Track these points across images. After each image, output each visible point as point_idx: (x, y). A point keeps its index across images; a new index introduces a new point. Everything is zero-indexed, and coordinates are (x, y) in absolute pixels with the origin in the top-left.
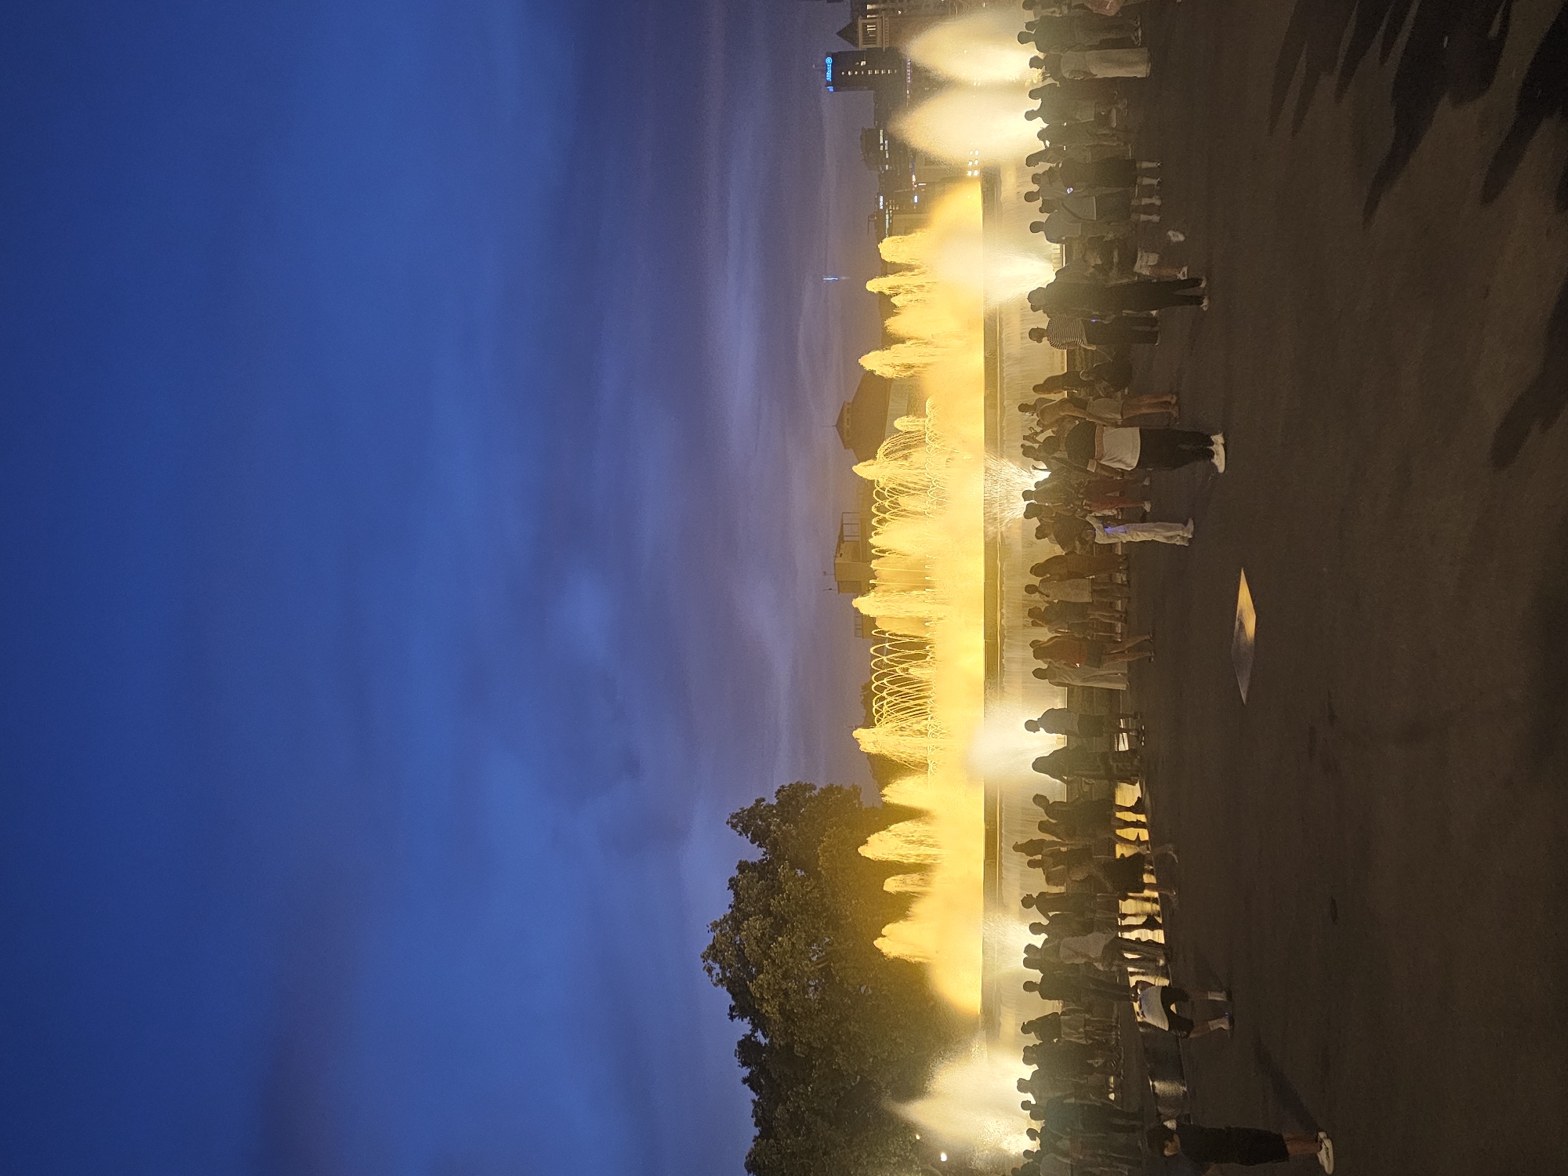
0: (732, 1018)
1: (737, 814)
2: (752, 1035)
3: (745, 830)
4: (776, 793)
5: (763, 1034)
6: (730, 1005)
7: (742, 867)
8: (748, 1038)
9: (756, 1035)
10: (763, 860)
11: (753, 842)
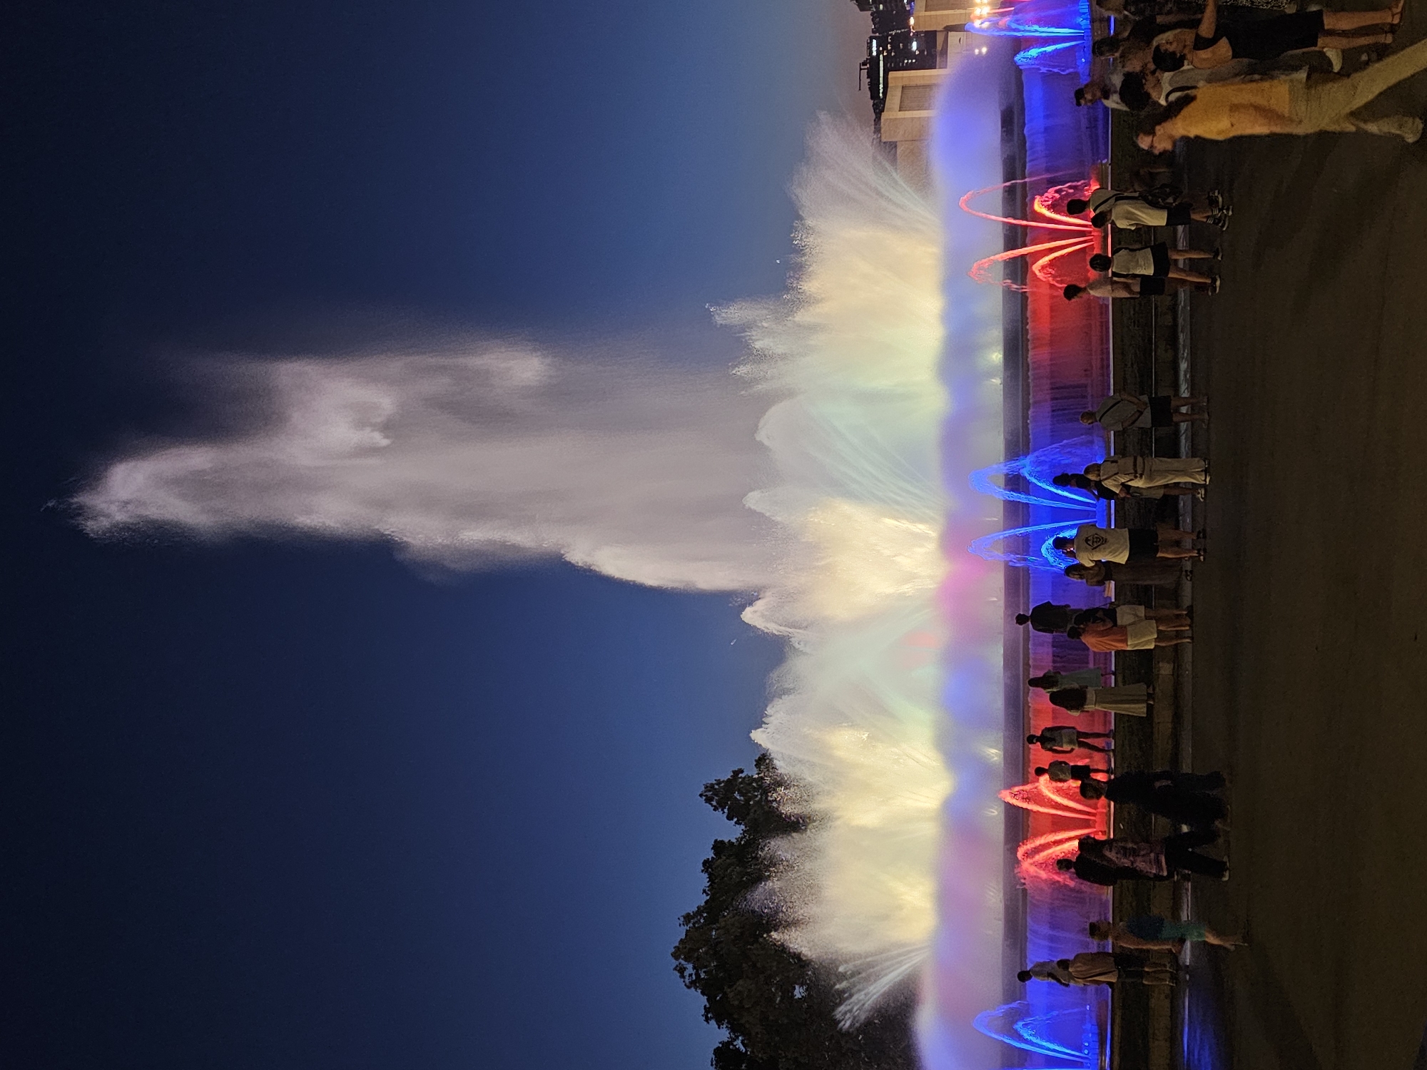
0: (707, 1020)
1: (712, 785)
2: (729, 1043)
3: (720, 805)
4: (756, 761)
5: (742, 1042)
6: (705, 1006)
7: (719, 847)
8: (726, 1045)
9: (735, 1043)
10: (742, 839)
11: (729, 818)
